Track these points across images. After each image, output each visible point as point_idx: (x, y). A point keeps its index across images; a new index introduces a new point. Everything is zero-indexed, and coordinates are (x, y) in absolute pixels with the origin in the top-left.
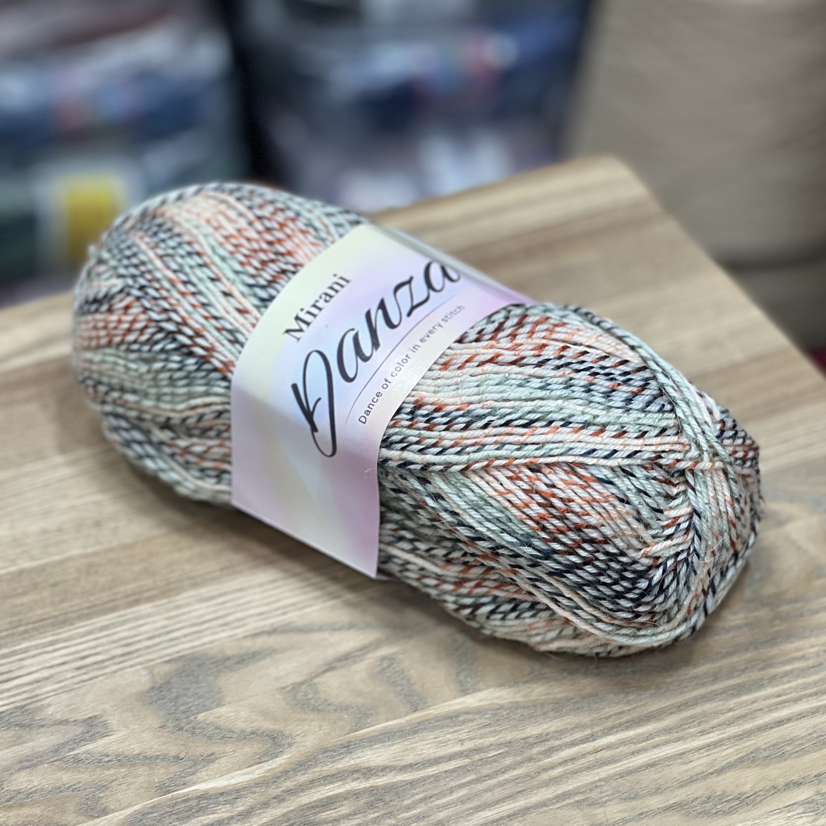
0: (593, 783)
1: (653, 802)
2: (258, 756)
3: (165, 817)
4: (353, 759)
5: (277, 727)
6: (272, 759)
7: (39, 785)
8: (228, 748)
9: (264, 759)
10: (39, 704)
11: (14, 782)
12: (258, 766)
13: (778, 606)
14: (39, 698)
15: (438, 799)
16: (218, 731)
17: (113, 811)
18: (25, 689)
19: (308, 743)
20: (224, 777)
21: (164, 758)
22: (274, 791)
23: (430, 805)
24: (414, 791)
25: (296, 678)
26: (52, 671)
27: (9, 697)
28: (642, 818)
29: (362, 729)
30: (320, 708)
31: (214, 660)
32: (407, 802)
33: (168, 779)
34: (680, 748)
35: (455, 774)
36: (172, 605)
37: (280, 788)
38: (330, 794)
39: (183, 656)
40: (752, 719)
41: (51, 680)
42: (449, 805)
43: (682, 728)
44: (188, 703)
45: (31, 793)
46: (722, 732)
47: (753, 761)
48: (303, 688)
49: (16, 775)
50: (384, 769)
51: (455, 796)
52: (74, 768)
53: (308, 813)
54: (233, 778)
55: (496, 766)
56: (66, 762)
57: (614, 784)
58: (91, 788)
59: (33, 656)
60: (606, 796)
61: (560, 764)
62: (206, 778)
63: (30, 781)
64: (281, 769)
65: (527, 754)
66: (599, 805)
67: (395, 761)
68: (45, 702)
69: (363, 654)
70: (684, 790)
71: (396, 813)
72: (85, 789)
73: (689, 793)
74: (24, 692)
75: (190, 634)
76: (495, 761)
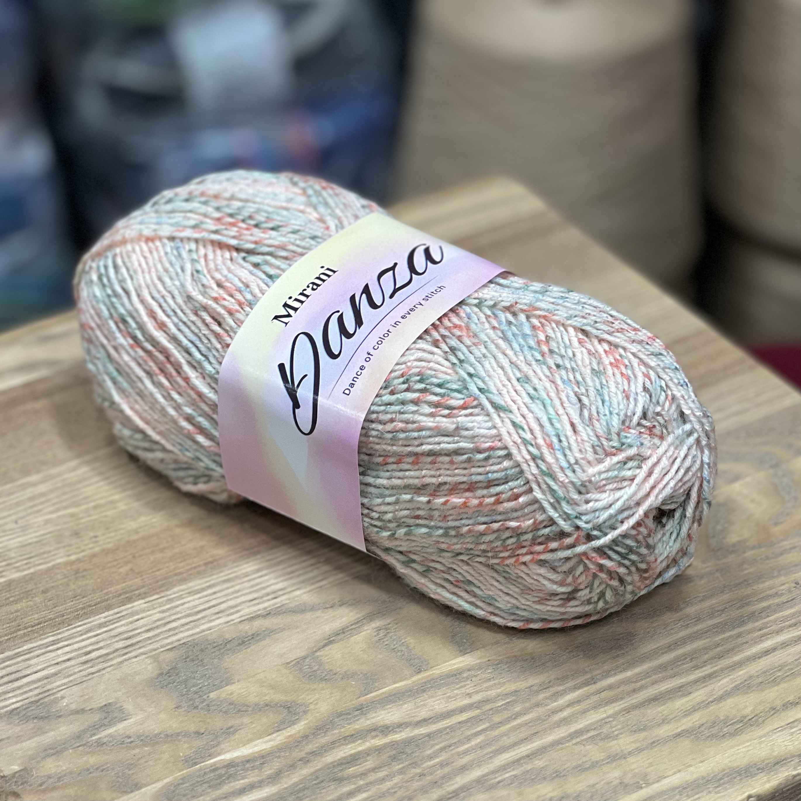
0: (602, 720)
1: (662, 732)
2: (276, 725)
3: (197, 786)
4: (368, 719)
5: (289, 698)
6: (290, 726)
7: (67, 769)
8: (246, 720)
9: (282, 727)
10: (52, 697)
11: (43, 769)
12: (278, 733)
13: (744, 552)
14: (51, 692)
15: (457, 747)
16: (232, 706)
17: (145, 785)
18: (35, 686)
19: (321, 709)
20: (247, 746)
21: (186, 734)
22: (298, 754)
23: (450, 753)
24: (433, 742)
25: (299, 654)
26: (59, 668)
27: (22, 694)
28: (656, 746)
29: (371, 693)
30: (327, 678)
31: (215, 645)
32: (429, 752)
33: (193, 752)
34: (678, 682)
35: (469, 724)
37: (303, 750)
38: (353, 752)
39: (184, 644)
40: (739, 651)
41: (59, 675)
42: (469, 751)
43: (675, 665)
44: (198, 684)
45: (61, 777)
46: (714, 665)
47: (749, 688)
48: (307, 661)
49: (44, 762)
50: (401, 726)
51: (473, 743)
52: (98, 751)
53: (336, 770)
54: (255, 746)
55: (506, 714)
56: (90, 747)
57: (622, 719)
58: (119, 767)
59: (38, 656)
60: (616, 731)
61: (568, 706)
62: (231, 748)
63: (58, 766)
64: (301, 734)
65: (534, 700)
66: (611, 739)
67: (409, 718)
68: (59, 695)
69: (359, 627)
70: (689, 718)
71: (420, 763)
72: (113, 769)
73: (694, 720)
74: (36, 688)
75: (187, 624)
76: (505, 709)
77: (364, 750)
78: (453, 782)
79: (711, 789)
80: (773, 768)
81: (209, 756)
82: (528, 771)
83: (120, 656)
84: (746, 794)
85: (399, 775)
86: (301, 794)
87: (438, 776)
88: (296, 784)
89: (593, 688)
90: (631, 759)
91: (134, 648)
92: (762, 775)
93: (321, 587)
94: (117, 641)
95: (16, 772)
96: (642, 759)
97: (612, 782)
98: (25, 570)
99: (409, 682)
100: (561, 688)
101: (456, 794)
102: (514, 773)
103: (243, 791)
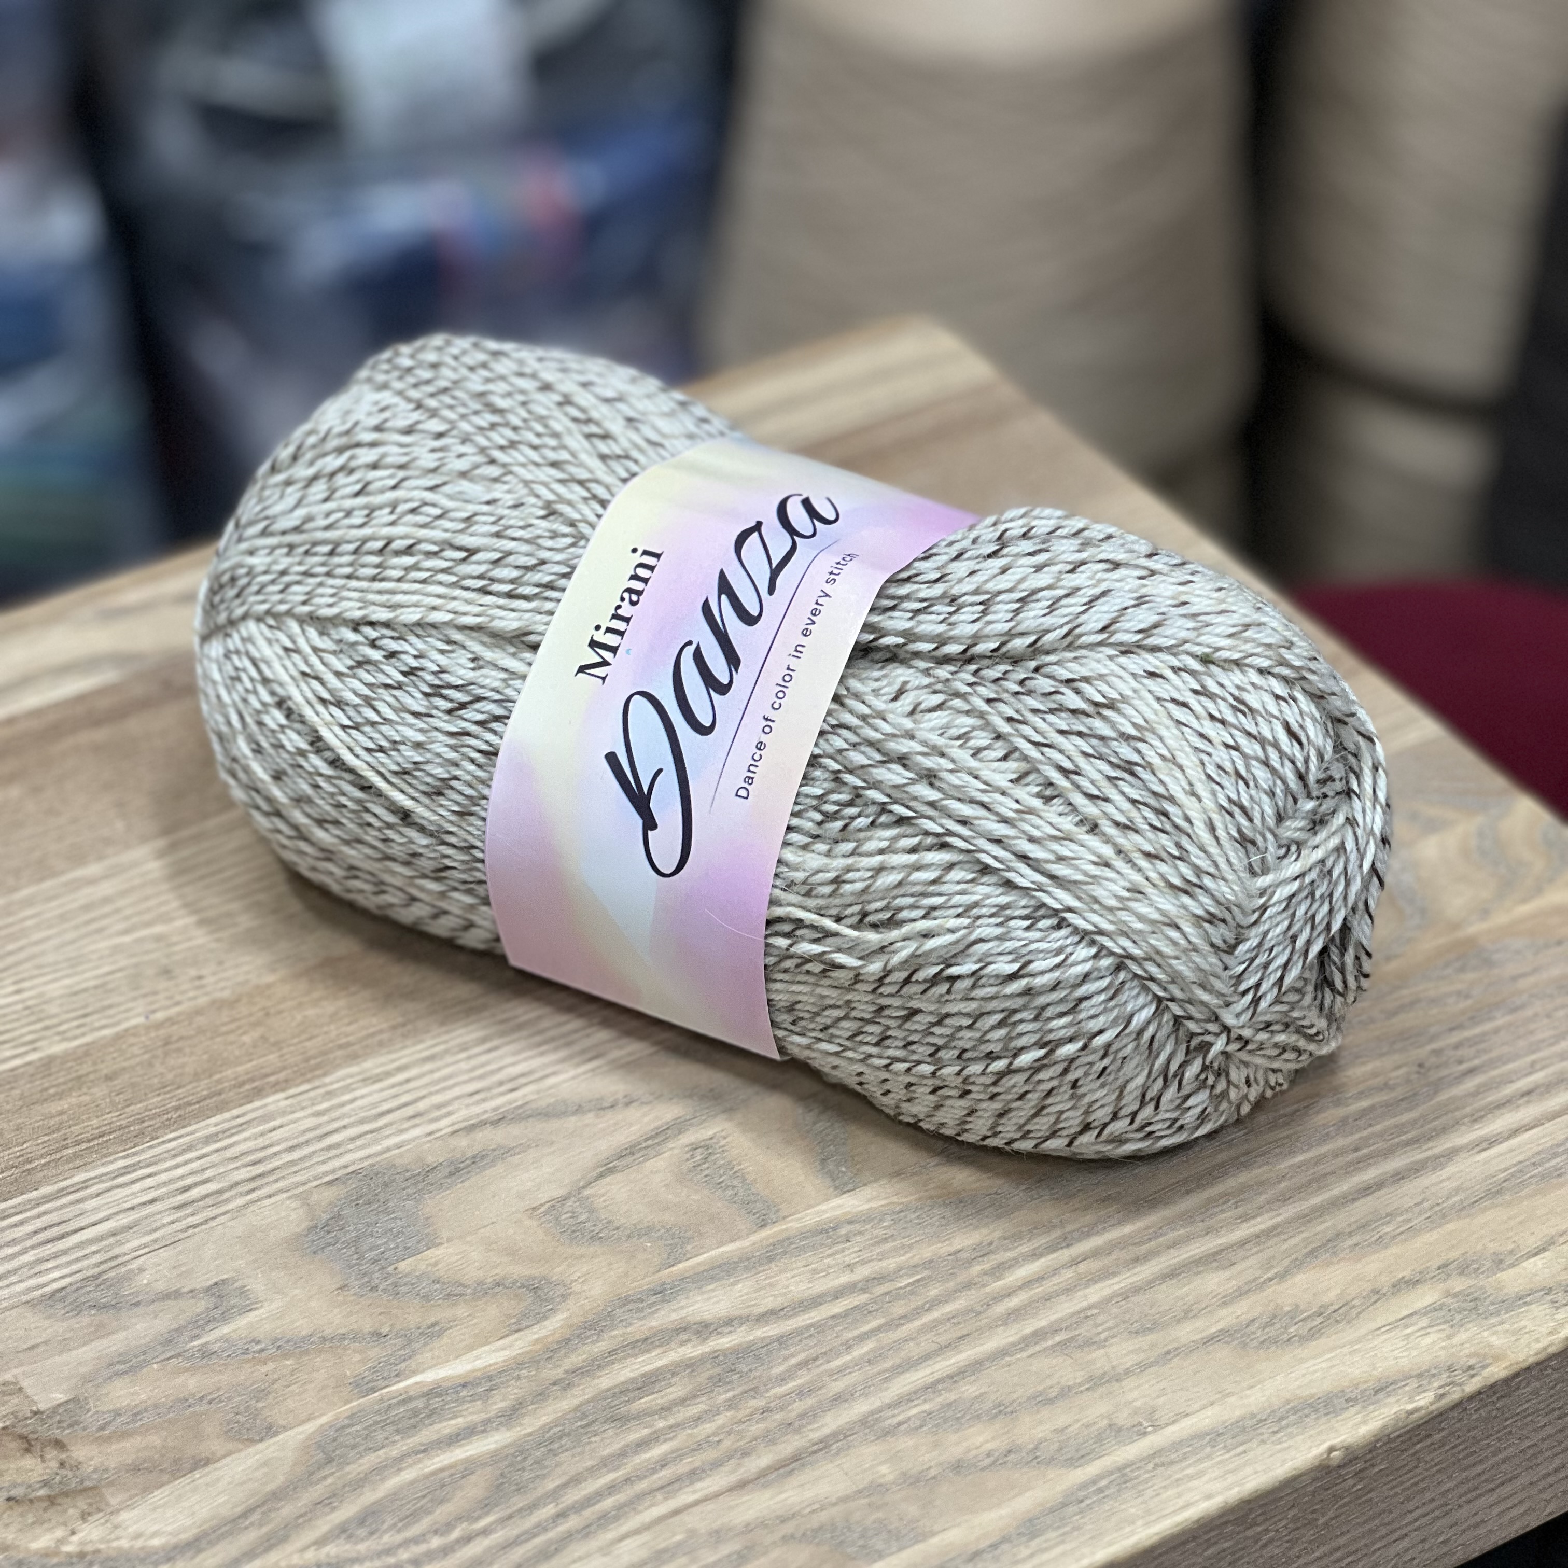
0: (1080, 1312)
1: (1183, 1333)
2: (514, 1321)
3: (375, 1431)
4: (674, 1310)
5: (536, 1271)
6: (538, 1323)
7: (149, 1399)
8: (461, 1311)
9: (524, 1323)
10: (123, 1270)
11: (106, 1399)
12: (516, 1335)
14: (120, 1260)
15: (828, 1361)
16: (438, 1286)
17: (285, 1428)
18: (94, 1248)
19: (593, 1292)
20: (463, 1358)
21: (356, 1337)
22: (551, 1373)
23: (816, 1371)
24: (787, 1352)
25: (555, 1192)
26: (135, 1215)
27: (69, 1263)
28: (1170, 1360)
29: (680, 1262)
30: (602, 1235)
31: (408, 1175)
32: (778, 1370)
33: (369, 1369)
34: (1212, 1245)
35: (849, 1319)
36: (321, 1091)
37: (560, 1366)
38: (647, 1369)
39: (354, 1173)
40: (1320, 1188)
41: (136, 1229)
42: (849, 1368)
44: (378, 1247)
45: (138, 1413)
46: (1275, 1213)
47: (1334, 1254)
48: (569, 1205)
49: (108, 1388)
50: (729, 1323)
51: (856, 1353)
52: (204, 1366)
53: (615, 1402)
54: (478, 1358)
55: (915, 1302)
56: (188, 1359)
57: (1115, 1310)
58: (240, 1395)
59: (98, 1195)
60: (1103, 1331)
61: (1022, 1287)
62: (434, 1362)
63: (133, 1394)
64: (557, 1336)
65: (963, 1277)
66: (1094, 1347)
67: (745, 1308)
68: (134, 1265)
69: (658, 1144)
70: (1230, 1309)
71: (762, 1388)
72: (229, 1399)
73: (1239, 1313)
74: (94, 1253)
75: (360, 1136)
76: (912, 1293)
77: (666, 1366)
78: (820, 1424)
80: (1374, 1399)
81: (397, 1376)
82: (949, 1405)
83: (242, 1194)
84: (1326, 1445)
85: (728, 1411)
86: (556, 1445)
87: (793, 1414)
88: (547, 1428)
89: (1064, 1255)
90: (1128, 1383)
91: (266, 1180)
92: (1353, 1410)
93: (593, 1070)
94: (237, 1168)
95: (60, 1405)
96: (1148, 1381)
97: (1094, 1423)
98: (75, 1038)
99: (746, 1243)
100: (1009, 1255)
101: (824, 1445)
102: (926, 1407)
103: (455, 1439)
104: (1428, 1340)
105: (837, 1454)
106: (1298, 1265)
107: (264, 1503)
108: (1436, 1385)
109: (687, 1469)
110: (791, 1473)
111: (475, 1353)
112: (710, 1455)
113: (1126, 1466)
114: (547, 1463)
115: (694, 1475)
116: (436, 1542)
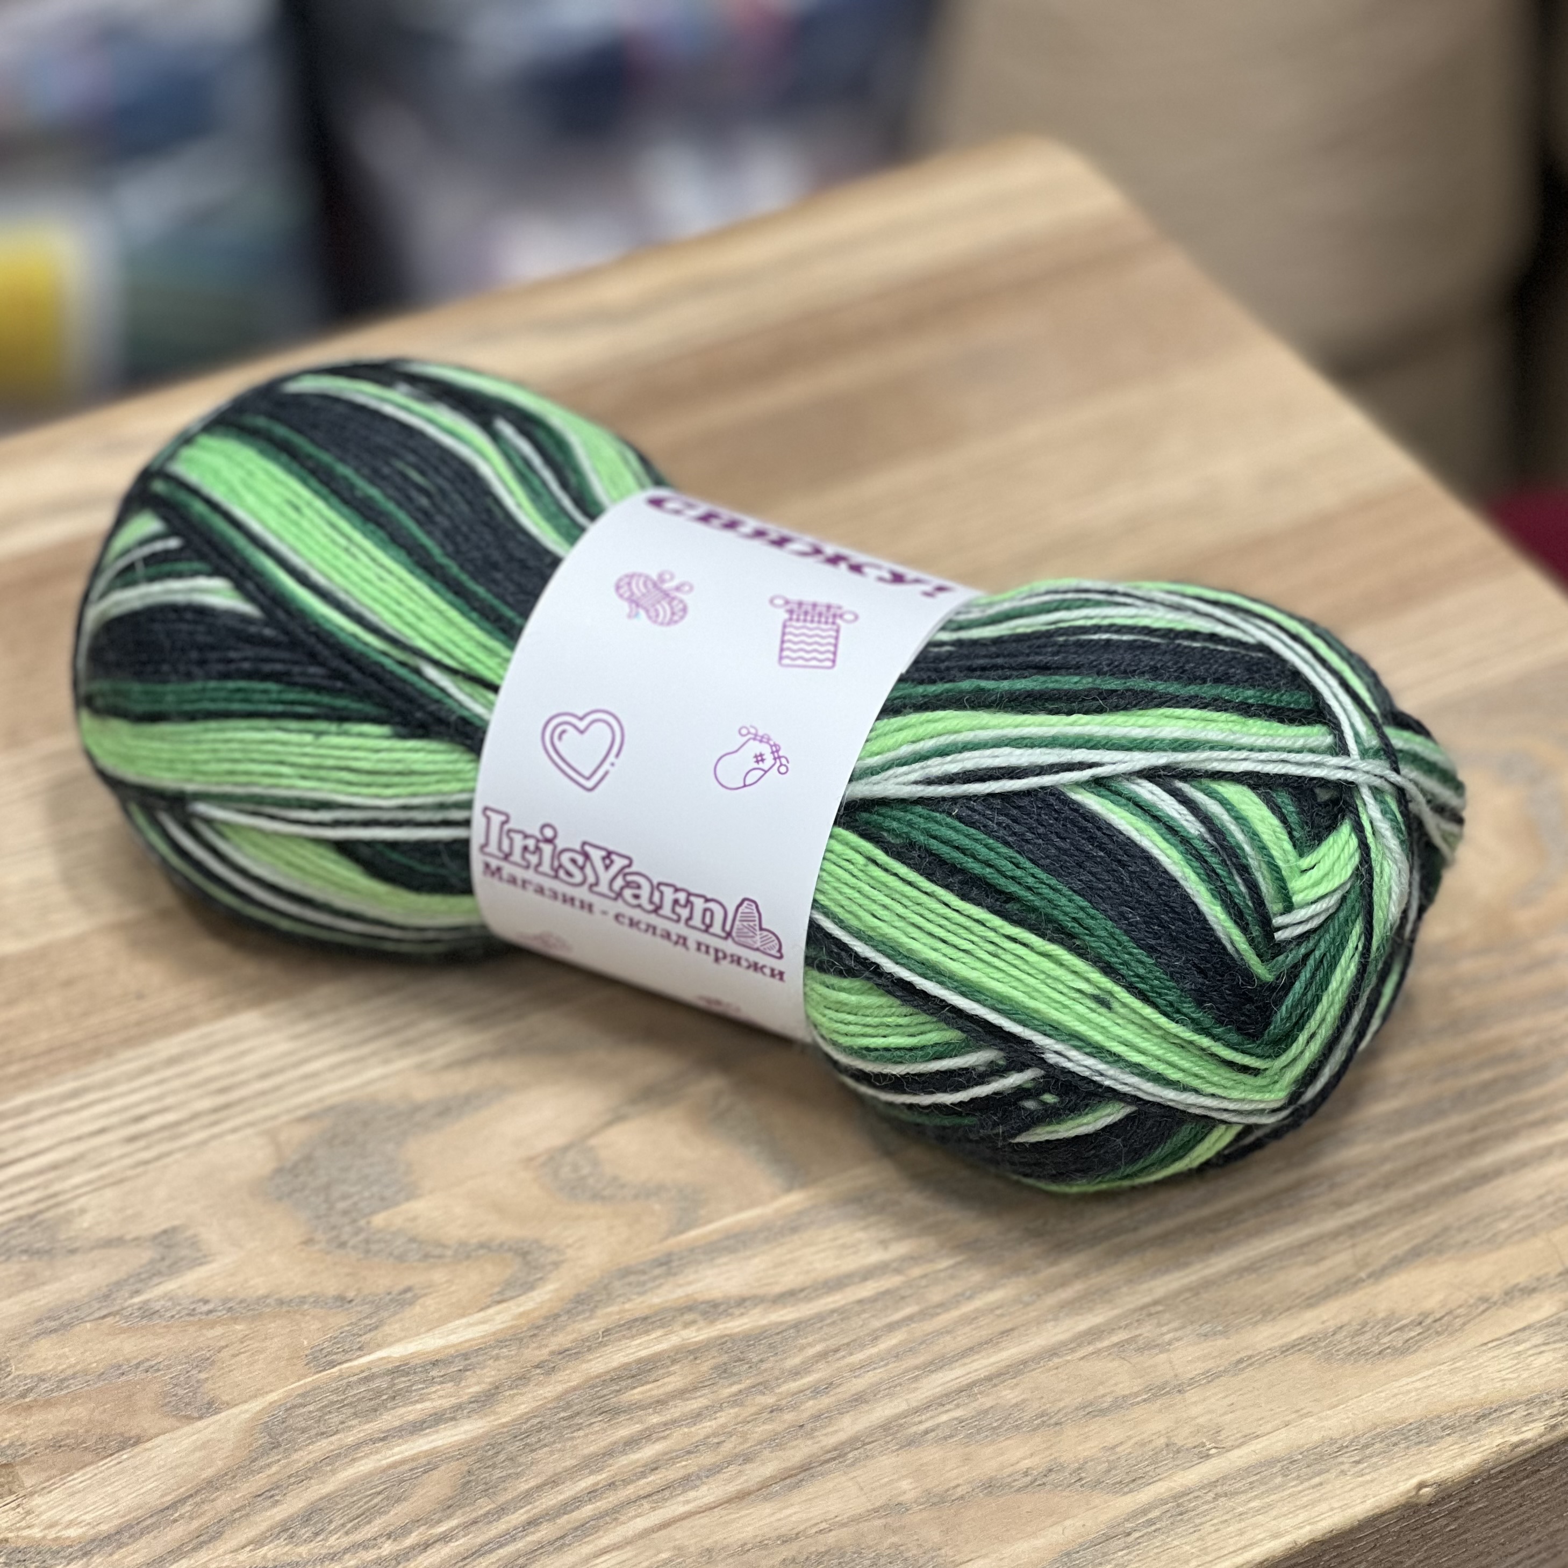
0: (1142, 1308)
1: (1259, 1338)
2: (497, 1289)
3: (330, 1412)
4: (680, 1286)
5: (527, 1233)
6: (524, 1293)
7: (78, 1363)
8: (439, 1276)
9: (508, 1294)
10: (61, 1210)
11: (31, 1361)
12: (499, 1307)
13: (1457, 961)
14: (61, 1198)
15: (851, 1354)
16: (414, 1246)
17: (229, 1405)
18: (31, 1183)
19: (589, 1260)
20: (437, 1331)
21: (319, 1301)
22: (534, 1353)
23: (837, 1365)
24: (804, 1341)
25: (556, 1139)
26: (80, 1147)
28: (1244, 1369)
29: (691, 1229)
30: (606, 1193)
31: (392, 1112)
32: (794, 1361)
33: (329, 1340)
34: (1300, 1235)
35: (879, 1305)
37: (546, 1346)
38: (643, 1353)
39: (331, 1109)
40: (1428, 1174)
41: (79, 1163)
42: (874, 1363)
44: (351, 1196)
45: (65, 1379)
46: (1374, 1200)
47: (1440, 1252)
48: (571, 1156)
49: (33, 1347)
50: (742, 1303)
51: (883, 1346)
52: (143, 1327)
53: (605, 1392)
54: (453, 1332)
55: (955, 1287)
56: (128, 1317)
57: (1183, 1308)
58: (182, 1364)
59: (41, 1120)
60: (1166, 1333)
62: (403, 1334)
63: (60, 1357)
64: (544, 1312)
65: (1011, 1260)
66: (1156, 1351)
67: (761, 1286)
68: (75, 1206)
70: (1315, 1313)
71: (774, 1383)
72: (169, 1367)
73: (1325, 1318)
74: (32, 1189)
75: (340, 1066)
77: (665, 1351)
78: (835, 1428)
79: (1343, 1467)
80: (1474, 1428)
81: (360, 1349)
82: (986, 1412)
83: (202, 1128)
84: (1414, 1481)
85: (732, 1407)
86: (533, 1440)
87: (806, 1415)
88: (524, 1418)
89: (1129, 1240)
90: (1192, 1395)
91: (231, 1112)
92: (1450, 1440)
94: (198, 1097)
96: (1215, 1394)
97: (1150, 1441)
98: (34, 936)
99: (768, 1209)
101: (838, 1454)
102: (958, 1413)
103: (417, 1427)
104: (1542, 1360)
105: (853, 1464)
106: (1399, 1263)
107: (197, 1492)
108: (1547, 1413)
109: (682, 1473)
110: (798, 1485)
111: (451, 1325)
112: (707, 1459)
113: (1184, 1494)
114: (521, 1460)
115: (687, 1482)
116: (388, 1548)
